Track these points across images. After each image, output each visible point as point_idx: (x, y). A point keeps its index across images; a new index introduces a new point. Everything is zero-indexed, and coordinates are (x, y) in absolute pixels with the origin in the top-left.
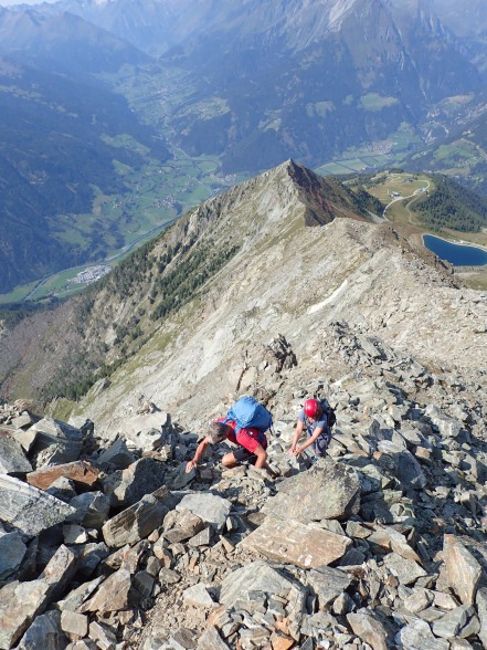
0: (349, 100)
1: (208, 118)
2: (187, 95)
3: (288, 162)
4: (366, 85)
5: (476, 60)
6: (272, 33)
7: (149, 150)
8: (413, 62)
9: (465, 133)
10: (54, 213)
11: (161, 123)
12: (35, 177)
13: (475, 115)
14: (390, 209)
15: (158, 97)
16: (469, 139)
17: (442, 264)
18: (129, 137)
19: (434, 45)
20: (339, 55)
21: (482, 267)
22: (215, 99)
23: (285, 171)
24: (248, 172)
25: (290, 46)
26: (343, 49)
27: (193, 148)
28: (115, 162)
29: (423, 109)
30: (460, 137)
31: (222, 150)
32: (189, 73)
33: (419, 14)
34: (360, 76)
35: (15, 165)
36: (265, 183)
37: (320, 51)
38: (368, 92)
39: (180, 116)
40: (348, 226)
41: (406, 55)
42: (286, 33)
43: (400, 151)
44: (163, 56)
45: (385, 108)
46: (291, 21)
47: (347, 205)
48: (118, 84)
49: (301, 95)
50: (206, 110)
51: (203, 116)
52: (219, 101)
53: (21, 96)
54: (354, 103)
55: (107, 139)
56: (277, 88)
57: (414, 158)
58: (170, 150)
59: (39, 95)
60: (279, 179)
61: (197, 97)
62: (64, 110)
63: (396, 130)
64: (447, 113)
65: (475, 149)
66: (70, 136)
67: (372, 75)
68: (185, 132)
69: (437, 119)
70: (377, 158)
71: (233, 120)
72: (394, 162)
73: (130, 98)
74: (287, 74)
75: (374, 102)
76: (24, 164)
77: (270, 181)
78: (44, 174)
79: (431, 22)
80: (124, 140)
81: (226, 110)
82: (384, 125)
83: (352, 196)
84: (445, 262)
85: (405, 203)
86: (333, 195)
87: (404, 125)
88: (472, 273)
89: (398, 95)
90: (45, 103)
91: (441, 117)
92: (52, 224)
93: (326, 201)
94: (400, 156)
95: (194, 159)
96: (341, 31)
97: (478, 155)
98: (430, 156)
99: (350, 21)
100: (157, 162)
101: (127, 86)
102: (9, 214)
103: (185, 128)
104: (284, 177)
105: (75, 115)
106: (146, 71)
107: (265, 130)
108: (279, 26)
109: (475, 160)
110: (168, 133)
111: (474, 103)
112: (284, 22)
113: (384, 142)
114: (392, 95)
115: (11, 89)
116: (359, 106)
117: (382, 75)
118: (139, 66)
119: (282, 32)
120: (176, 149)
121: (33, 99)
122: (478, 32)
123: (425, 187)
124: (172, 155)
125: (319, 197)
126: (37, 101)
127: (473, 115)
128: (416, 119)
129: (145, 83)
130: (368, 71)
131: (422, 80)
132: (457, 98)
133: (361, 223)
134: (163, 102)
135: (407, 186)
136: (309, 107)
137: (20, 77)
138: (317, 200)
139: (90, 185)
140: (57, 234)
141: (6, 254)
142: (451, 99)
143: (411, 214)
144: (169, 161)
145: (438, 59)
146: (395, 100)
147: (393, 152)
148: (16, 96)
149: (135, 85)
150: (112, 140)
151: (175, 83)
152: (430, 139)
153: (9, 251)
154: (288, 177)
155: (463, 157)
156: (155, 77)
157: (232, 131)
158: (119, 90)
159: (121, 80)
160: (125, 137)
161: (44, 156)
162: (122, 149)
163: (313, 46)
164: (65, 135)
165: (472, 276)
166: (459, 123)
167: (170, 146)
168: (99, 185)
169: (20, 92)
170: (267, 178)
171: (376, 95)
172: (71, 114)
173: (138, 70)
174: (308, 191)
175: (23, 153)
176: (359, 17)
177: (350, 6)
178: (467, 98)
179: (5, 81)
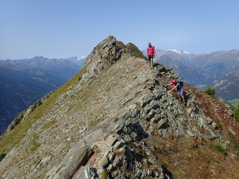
5: (204, 75)
8: (182, 74)
19: (189, 70)
33: (182, 61)
41: (179, 72)
53: (40, 81)
59: (47, 81)
62: (55, 86)
79: (186, 64)
90: (48, 83)
115: (38, 79)
121: (45, 82)
122: (203, 67)
126: (46, 83)
132: (201, 86)
137: (44, 76)
142: (199, 86)
145: (191, 74)
148: (39, 81)
175: (31, 98)
176: (162, 61)
177: (158, 58)
178: (204, 85)
179: (37, 76)
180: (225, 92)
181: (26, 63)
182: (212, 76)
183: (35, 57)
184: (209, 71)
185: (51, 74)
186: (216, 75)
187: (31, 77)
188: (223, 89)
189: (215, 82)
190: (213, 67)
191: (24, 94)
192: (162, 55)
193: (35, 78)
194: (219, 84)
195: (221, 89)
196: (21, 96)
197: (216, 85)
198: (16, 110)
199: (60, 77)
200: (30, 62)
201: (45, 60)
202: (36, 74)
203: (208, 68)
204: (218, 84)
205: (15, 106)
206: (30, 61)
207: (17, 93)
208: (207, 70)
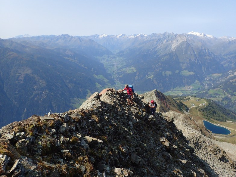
0: (177, 71)
1: (129, 73)
2: (123, 65)
3: (155, 90)
4: (183, 68)
5: (223, 63)
6: (153, 50)
7: (108, 81)
8: (200, 62)
9: (219, 86)
10: (73, 97)
11: (113, 73)
12: (70, 85)
13: (223, 81)
14: (191, 109)
15: (114, 65)
16: (221, 88)
17: (208, 131)
18: (103, 76)
19: (207, 57)
20: (174, 58)
21: (226, 135)
22: (132, 67)
23: (154, 93)
24: (140, 91)
25: (158, 54)
26: (176, 56)
27: (123, 82)
28: (96, 83)
29: (204, 77)
30: (217, 87)
31: (133, 83)
32: (125, 59)
33: (202, 48)
34: (181, 65)
35: (65, 81)
36: (146, 96)
37: (168, 56)
38: (184, 69)
39: (120, 71)
40: (174, 114)
41: (197, 59)
42: (157, 50)
43: (195, 90)
44: (117, 53)
45: (190, 75)
46: (159, 47)
47: (175, 107)
48: (102, 60)
49: (161, 69)
50: (128, 71)
51: (128, 72)
52: (133, 68)
53: (71, 61)
54: (179, 73)
55: (95, 76)
56: (153, 66)
57: (200, 93)
58: (115, 81)
60: (151, 95)
61: (127, 66)
62: (84, 66)
63: (194, 83)
64: (213, 79)
65: (223, 92)
66: (84, 74)
67: (185, 64)
68: (121, 76)
69: (209, 80)
70: (187, 91)
71: (137, 74)
72: (193, 93)
73: (105, 64)
74: (156, 62)
75: (186, 73)
76: (67, 81)
77: (148, 95)
78: (73, 85)
79: (206, 50)
80: (101, 77)
81: (135, 71)
82: (190, 81)
83: (177, 103)
84: (209, 130)
85: (197, 108)
86: (170, 102)
87: (197, 81)
88: (223, 137)
89: (194, 71)
90: (78, 64)
91: (210, 80)
92: (72, 101)
93: (167, 104)
94: (195, 92)
95: (122, 85)
96: (175, 51)
97: (225, 94)
98: (206, 93)
99: (179, 48)
100: (110, 85)
101: (105, 61)
102: (59, 96)
103: (121, 75)
104: (153, 95)
105: (87, 68)
106: (111, 57)
107: (148, 78)
108: (155, 48)
109: (223, 96)
110: (115, 76)
111: (222, 76)
112: (157, 47)
113: (189, 86)
114: (192, 71)
115: (69, 58)
116: (181, 74)
117: (189, 65)
118: (109, 55)
119: (156, 50)
120: (117, 81)
122: (223, 54)
123: (204, 103)
124: (116, 83)
125: (165, 103)
126: (76, 62)
127: (222, 80)
128: (201, 80)
129: (110, 60)
130: (184, 63)
131: (203, 68)
132: (216, 74)
133: (178, 113)
134: (115, 67)
135: (198, 102)
136: (163, 73)
137: (72, 55)
138: (164, 104)
139: (87, 89)
140: (73, 104)
141: (55, 109)
142: (214, 75)
143: (199, 112)
144: (114, 85)
145: (209, 62)
146: (194, 73)
147: (192, 90)
148: (70, 61)
149: (107, 61)
150: (97, 76)
151: (120, 61)
152: (206, 87)
153: (56, 108)
154: (154, 95)
155: (219, 94)
156: (114, 59)
157: (136, 78)
158: (102, 62)
159: (103, 59)
160: (101, 76)
161: (74, 79)
162: (99, 79)
163: (166, 55)
164: (82, 73)
165: (223, 138)
166: (217, 82)
167: (115, 80)
168: (90, 90)
169: (72, 60)
170: (147, 94)
171: (186, 71)
172: (85, 67)
173: (109, 57)
174: (161, 100)
175: (68, 77)
176: (182, 47)
177: (178, 44)
178: (220, 74)
179: (68, 56)
180: (233, 84)
181: (54, 40)
182: (230, 65)
183: (62, 35)
184: (228, 59)
185: (77, 53)
186: (234, 64)
187: (64, 57)
188: (233, 82)
189: (230, 72)
190: (233, 55)
191: (63, 74)
192: (183, 41)
193: (67, 58)
194: (233, 75)
195: (231, 81)
196: (61, 75)
197: (230, 76)
198: (59, 87)
199: (85, 56)
200: (57, 40)
201: (71, 38)
202: (66, 53)
203: (228, 56)
204: (231, 75)
205: (58, 83)
206: (58, 38)
207: (58, 73)
208: (227, 58)
